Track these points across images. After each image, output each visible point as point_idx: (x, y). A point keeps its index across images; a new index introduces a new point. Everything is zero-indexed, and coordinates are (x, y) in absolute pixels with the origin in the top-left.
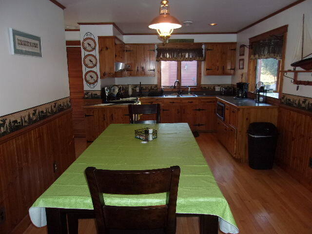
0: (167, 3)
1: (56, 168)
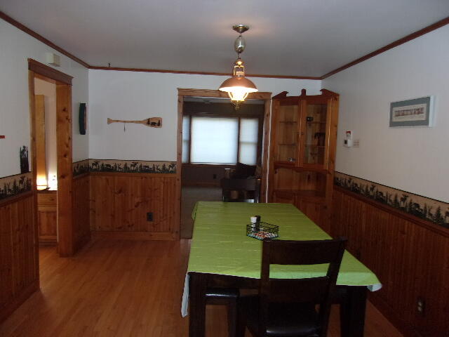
0: (242, 64)
1: (420, 309)
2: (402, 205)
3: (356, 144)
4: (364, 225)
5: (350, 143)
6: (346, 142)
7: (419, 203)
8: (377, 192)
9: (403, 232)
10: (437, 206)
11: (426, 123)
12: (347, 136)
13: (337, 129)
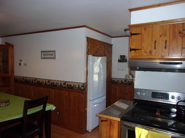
1: (58, 114)
2: (48, 84)
3: (25, 65)
4: (33, 94)
5: (22, 64)
6: (20, 64)
7: (54, 82)
8: (37, 81)
9: (49, 93)
10: (60, 83)
11: (55, 58)
12: (20, 62)
13: (14, 59)
